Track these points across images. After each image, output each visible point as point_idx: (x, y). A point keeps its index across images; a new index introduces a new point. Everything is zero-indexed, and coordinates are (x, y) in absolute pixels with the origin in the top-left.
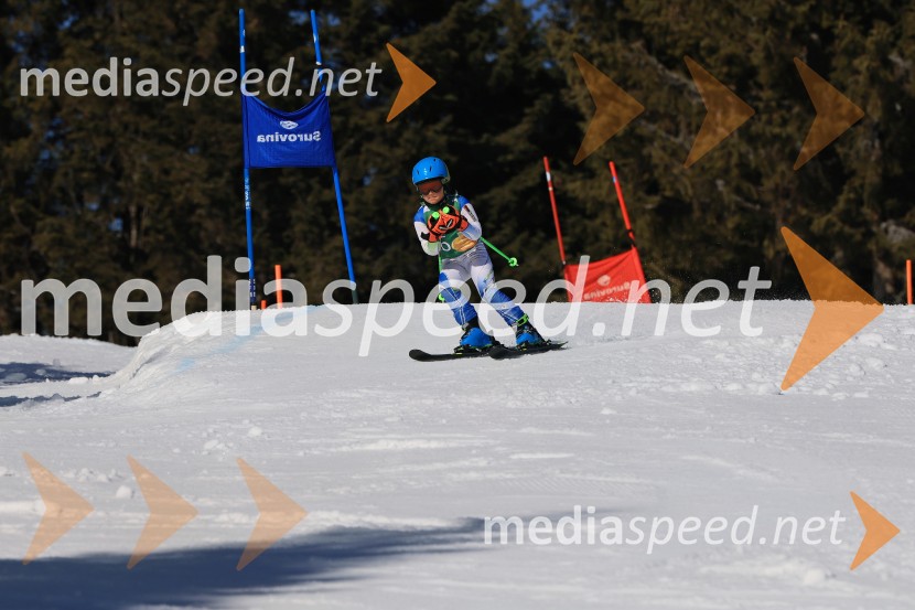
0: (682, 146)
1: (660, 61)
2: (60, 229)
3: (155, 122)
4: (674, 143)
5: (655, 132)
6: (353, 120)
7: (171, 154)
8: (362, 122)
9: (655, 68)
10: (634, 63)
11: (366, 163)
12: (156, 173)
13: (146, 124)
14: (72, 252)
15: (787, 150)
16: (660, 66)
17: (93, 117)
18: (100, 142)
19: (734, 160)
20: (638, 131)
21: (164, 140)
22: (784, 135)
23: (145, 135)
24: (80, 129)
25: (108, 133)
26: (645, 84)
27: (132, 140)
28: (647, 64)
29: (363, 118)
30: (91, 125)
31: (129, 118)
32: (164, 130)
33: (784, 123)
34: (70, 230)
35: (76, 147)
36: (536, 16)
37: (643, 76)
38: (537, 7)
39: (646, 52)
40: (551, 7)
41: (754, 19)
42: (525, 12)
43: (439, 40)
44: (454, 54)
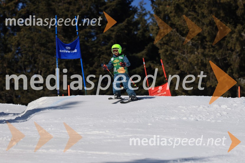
0: (185, 57)
1: (180, 34)
3: (45, 48)
4: (183, 56)
5: (178, 53)
6: (99, 49)
7: (49, 57)
8: (101, 49)
9: (179, 36)
10: (173, 35)
11: (102, 60)
12: (45, 62)
13: (43, 49)
15: (214, 59)
16: (180, 36)
17: (29, 47)
18: (30, 54)
19: (200, 61)
20: (173, 53)
21: (47, 53)
22: (213, 55)
23: (43, 52)
24: (25, 50)
25: (33, 52)
26: (175, 40)
27: (39, 53)
28: (176, 35)
29: (101, 48)
30: (28, 49)
31: (38, 47)
32: (48, 51)
33: (213, 51)
35: (24, 55)
36: (148, 22)
37: (175, 38)
38: (149, 19)
39: (176, 32)
40: (153, 19)
41: (205, 23)
42: (145, 21)
43: (122, 27)
44: (126, 31)
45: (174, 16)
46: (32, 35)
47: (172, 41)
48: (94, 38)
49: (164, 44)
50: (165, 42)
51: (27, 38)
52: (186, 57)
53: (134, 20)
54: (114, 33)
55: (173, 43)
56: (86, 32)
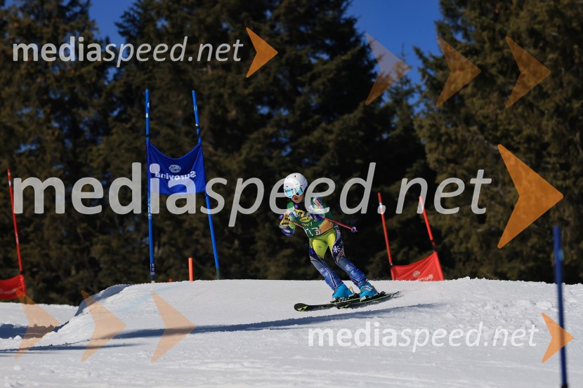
0: (498, 192)
1: (487, 138)
2: (108, 243)
4: (493, 191)
9: (483, 143)
10: (469, 139)
14: (116, 258)
16: (486, 141)
26: (475, 153)
28: (478, 140)
34: (114, 244)
36: (417, 110)
37: (475, 148)
38: (417, 104)
39: (479, 132)
40: (426, 105)
41: (546, 112)
42: (410, 107)
43: (352, 124)
44: (361, 133)
45: (473, 95)
46: (138, 144)
47: (468, 155)
48: (285, 151)
49: (449, 161)
50: (450, 157)
51: (127, 150)
52: (501, 193)
53: (382, 105)
54: (332, 137)
55: (469, 159)
56: (267, 136)
